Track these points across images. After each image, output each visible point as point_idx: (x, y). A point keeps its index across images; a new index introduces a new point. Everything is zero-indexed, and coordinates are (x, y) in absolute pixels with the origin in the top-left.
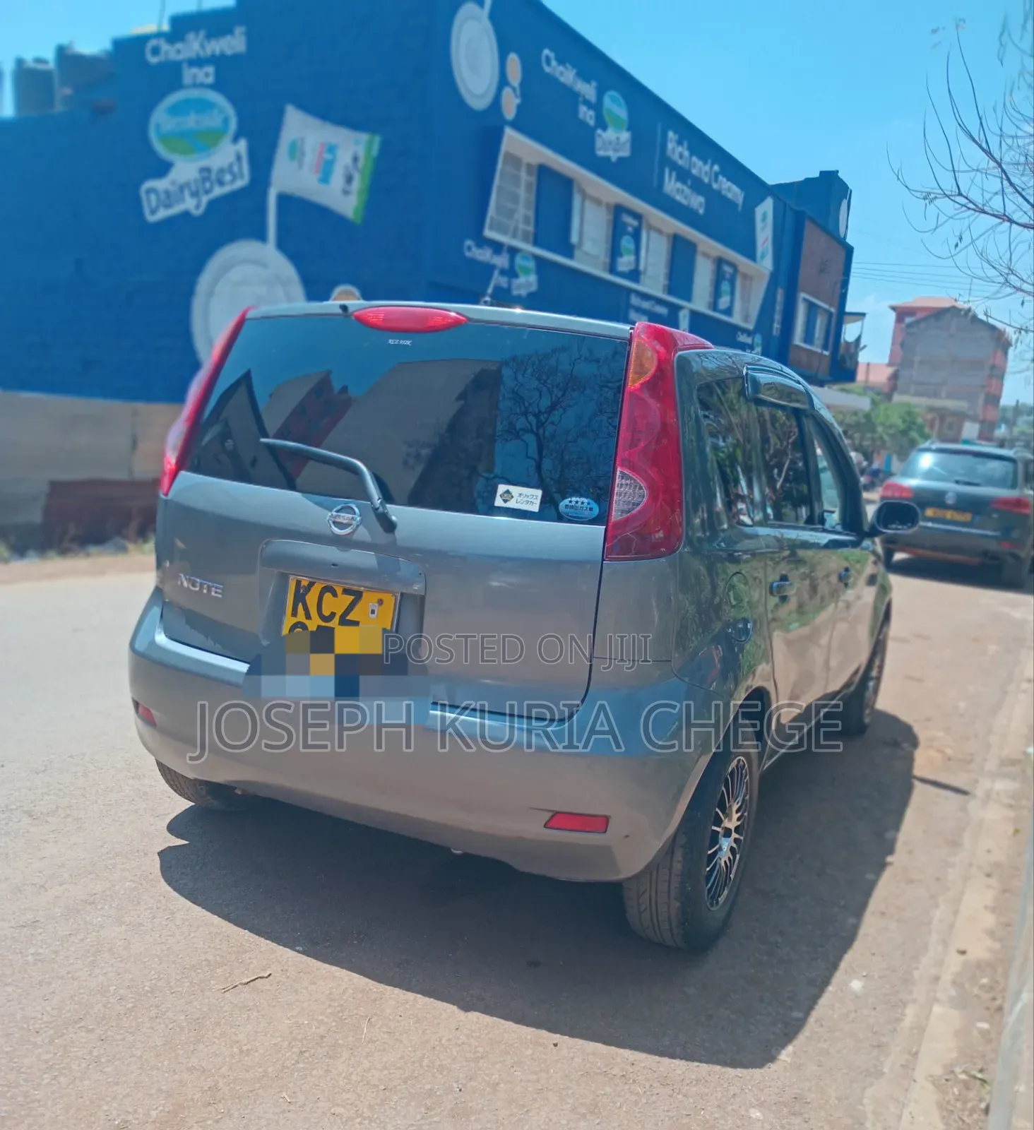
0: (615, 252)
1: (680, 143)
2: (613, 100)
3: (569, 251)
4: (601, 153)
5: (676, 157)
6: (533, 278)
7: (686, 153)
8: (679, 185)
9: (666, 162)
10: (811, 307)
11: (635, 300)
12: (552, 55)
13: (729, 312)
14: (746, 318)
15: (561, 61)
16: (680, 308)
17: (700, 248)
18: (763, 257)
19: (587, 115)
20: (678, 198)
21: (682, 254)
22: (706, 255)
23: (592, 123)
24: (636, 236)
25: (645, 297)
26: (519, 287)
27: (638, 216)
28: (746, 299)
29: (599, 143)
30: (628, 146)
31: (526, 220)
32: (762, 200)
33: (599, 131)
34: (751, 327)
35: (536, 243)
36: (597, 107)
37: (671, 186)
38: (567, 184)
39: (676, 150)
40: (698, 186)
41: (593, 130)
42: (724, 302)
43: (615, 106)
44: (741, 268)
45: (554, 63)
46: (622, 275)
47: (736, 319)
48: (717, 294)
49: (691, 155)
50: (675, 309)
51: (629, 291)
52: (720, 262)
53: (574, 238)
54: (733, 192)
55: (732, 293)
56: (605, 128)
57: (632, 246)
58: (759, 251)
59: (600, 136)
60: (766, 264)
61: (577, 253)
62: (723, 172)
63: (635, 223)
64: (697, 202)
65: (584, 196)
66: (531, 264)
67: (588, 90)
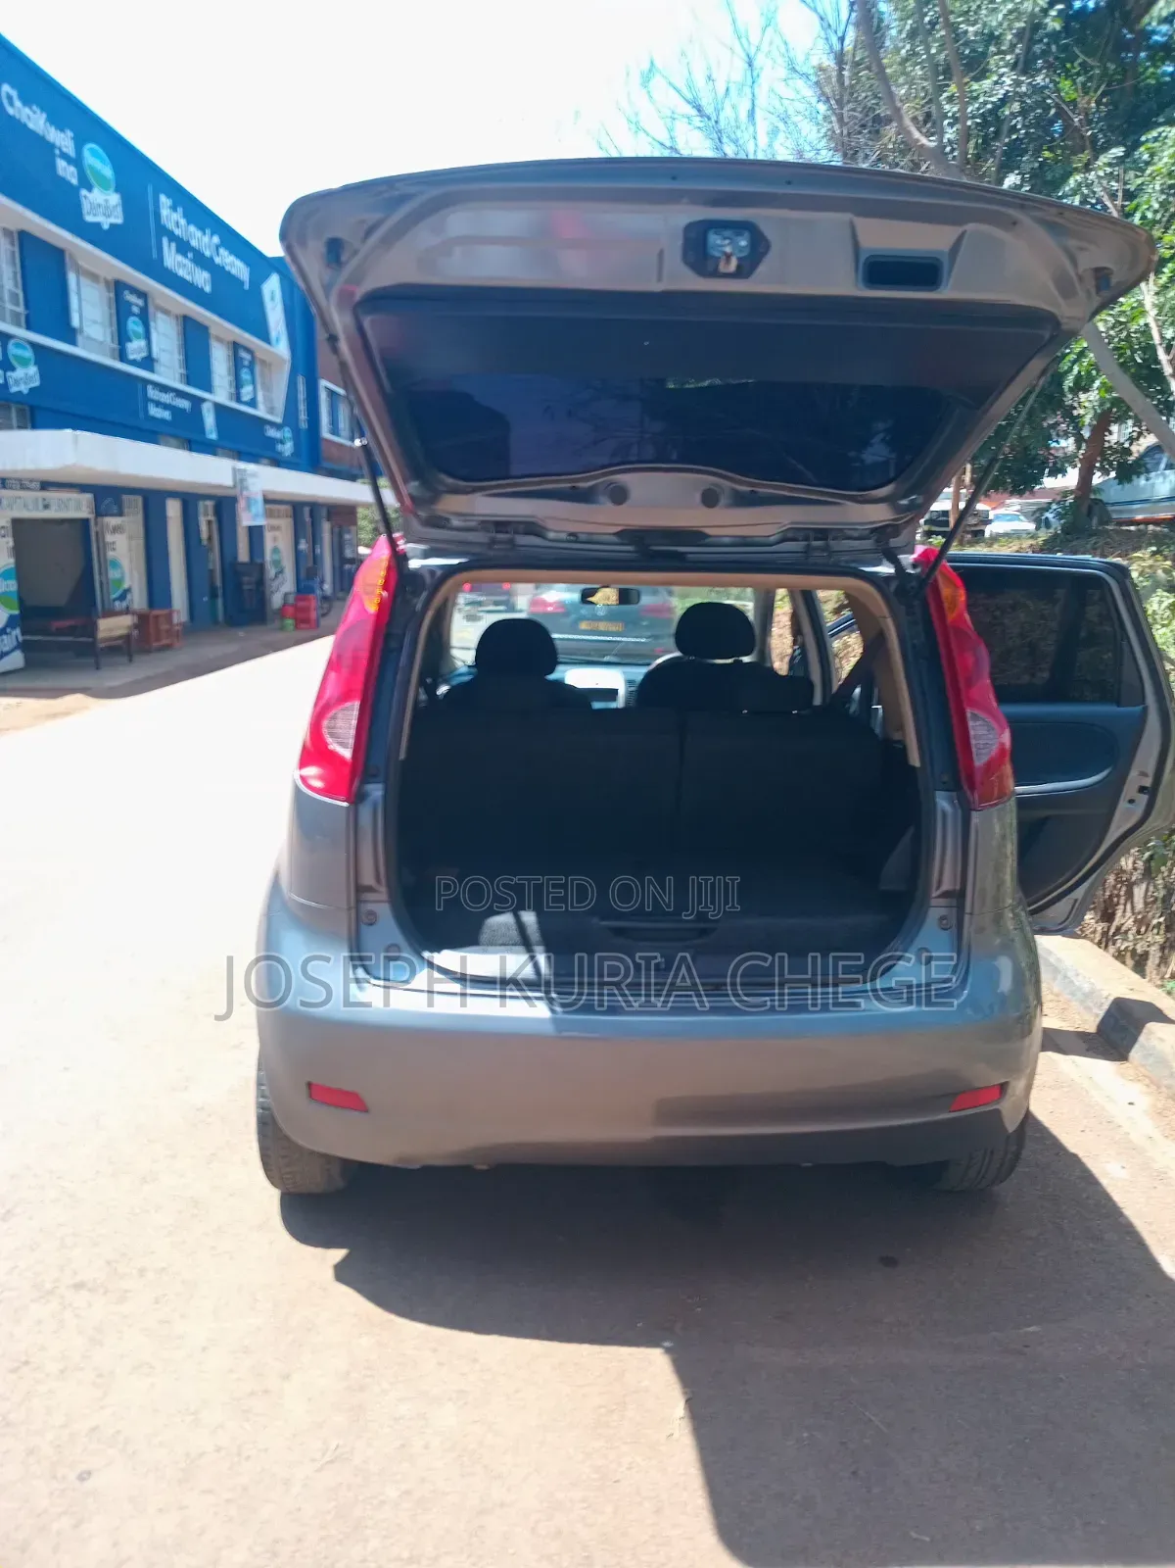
0: (122, 337)
1: (174, 208)
2: (93, 153)
3: (70, 335)
4: (89, 218)
5: (171, 226)
6: (33, 370)
7: (183, 222)
8: (180, 258)
9: (163, 231)
10: (332, 394)
11: (152, 393)
12: (14, 94)
13: (253, 403)
14: (271, 410)
15: (26, 102)
16: (203, 400)
17: (213, 331)
18: (278, 340)
19: (66, 171)
20: (181, 273)
21: (194, 336)
22: (219, 340)
23: (74, 181)
24: (144, 317)
25: (164, 389)
26: (17, 382)
27: (143, 295)
28: (267, 388)
29: (86, 207)
30: (120, 209)
31: (14, 298)
32: (266, 277)
33: (84, 192)
34: (278, 420)
35: (29, 327)
36: (77, 162)
37: (172, 259)
38: (57, 257)
39: (171, 217)
40: (201, 260)
41: (75, 190)
42: (247, 392)
43: (96, 160)
44: (258, 354)
45: (18, 103)
46: (133, 363)
47: (261, 412)
48: (238, 384)
49: (189, 223)
50: (197, 402)
51: (146, 382)
52: (236, 347)
53: (75, 322)
54: (238, 268)
55: (253, 382)
56: (90, 189)
57: (140, 329)
58: (273, 335)
59: (85, 197)
60: (282, 348)
61: (80, 339)
62: (224, 243)
63: (140, 302)
64: (202, 279)
65: (79, 271)
66: (28, 354)
67: (63, 140)
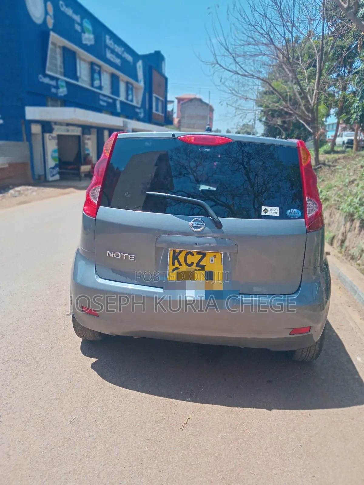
0: (92, 79)
1: (110, 39)
2: (87, 23)
3: (77, 78)
4: (84, 42)
5: (109, 45)
6: (65, 89)
7: (113, 44)
8: (111, 55)
9: (106, 46)
10: (157, 99)
11: (101, 97)
12: (63, 4)
13: (132, 101)
14: (138, 103)
15: (67, 6)
17: (121, 78)
18: (141, 81)
19: (78, 27)
20: (112, 59)
21: (115, 80)
22: (123, 81)
23: (80, 30)
24: (100, 73)
25: (105, 96)
26: (60, 93)
27: (99, 66)
28: (137, 96)
29: (83, 38)
30: (93, 40)
31: (61, 67)
32: (138, 61)
34: (139, 106)
35: (65, 75)
36: (81, 25)
37: (109, 55)
38: (74, 54)
39: (109, 42)
40: (118, 56)
41: (80, 33)
42: (130, 97)
43: (87, 25)
44: (135, 86)
45: (64, 7)
46: (96, 88)
47: (134, 104)
48: (127, 95)
49: (115, 44)
50: (115, 100)
51: (100, 94)
52: (127, 83)
53: (78, 74)
54: (129, 58)
55: (132, 94)
56: (84, 33)
57: (98, 77)
58: (139, 80)
59: (83, 36)
60: (142, 84)
61: (80, 80)
62: (125, 50)
63: (98, 69)
64: (118, 61)
65: (80, 59)
66: (64, 84)
67: (77, 18)
